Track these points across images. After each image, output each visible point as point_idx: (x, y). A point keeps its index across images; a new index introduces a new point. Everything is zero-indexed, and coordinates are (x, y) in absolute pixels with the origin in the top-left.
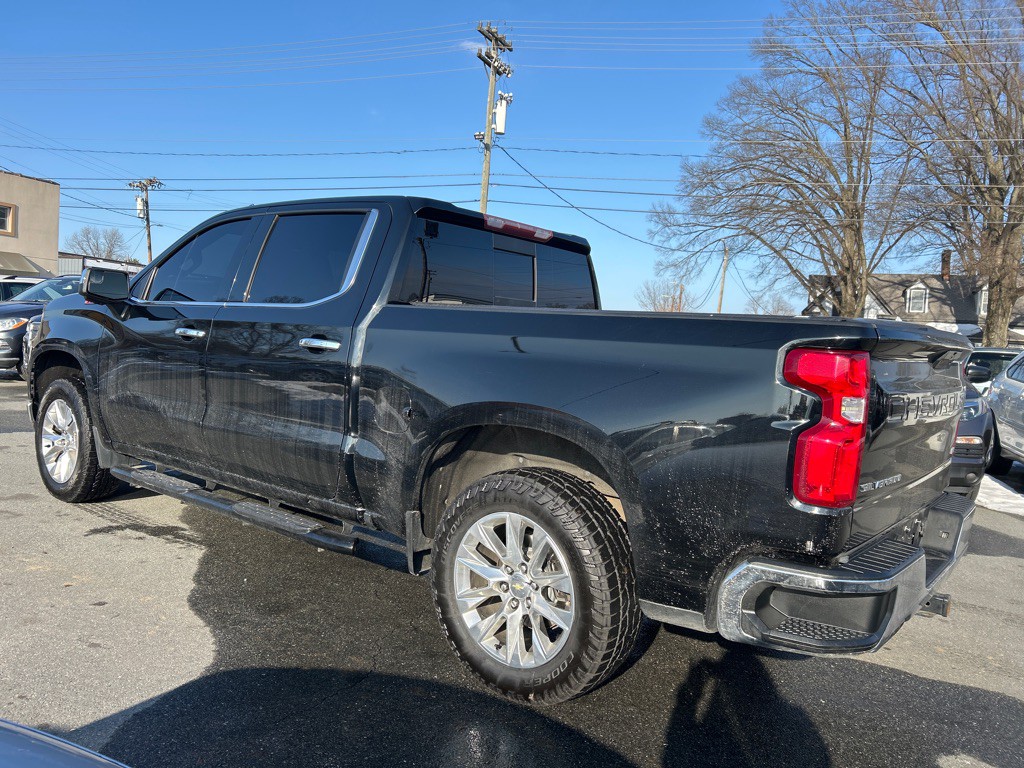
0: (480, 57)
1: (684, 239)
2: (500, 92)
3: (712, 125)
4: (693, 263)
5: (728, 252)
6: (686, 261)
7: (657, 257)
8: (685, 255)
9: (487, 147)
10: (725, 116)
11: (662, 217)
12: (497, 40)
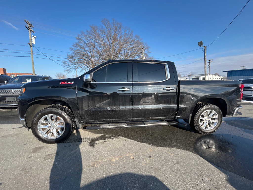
0: (26, 27)
1: (68, 66)
2: (33, 35)
3: (71, 49)
4: (70, 70)
5: (76, 68)
6: (69, 70)
7: (64, 69)
8: (69, 69)
9: (31, 46)
10: (73, 48)
11: (64, 62)
12: (30, 24)
